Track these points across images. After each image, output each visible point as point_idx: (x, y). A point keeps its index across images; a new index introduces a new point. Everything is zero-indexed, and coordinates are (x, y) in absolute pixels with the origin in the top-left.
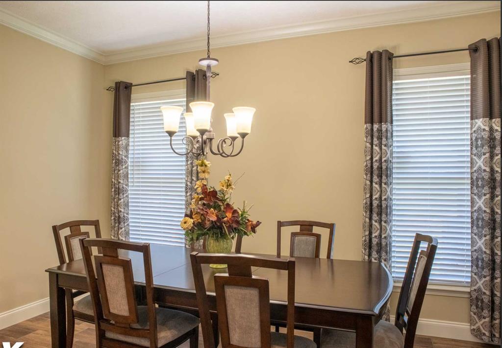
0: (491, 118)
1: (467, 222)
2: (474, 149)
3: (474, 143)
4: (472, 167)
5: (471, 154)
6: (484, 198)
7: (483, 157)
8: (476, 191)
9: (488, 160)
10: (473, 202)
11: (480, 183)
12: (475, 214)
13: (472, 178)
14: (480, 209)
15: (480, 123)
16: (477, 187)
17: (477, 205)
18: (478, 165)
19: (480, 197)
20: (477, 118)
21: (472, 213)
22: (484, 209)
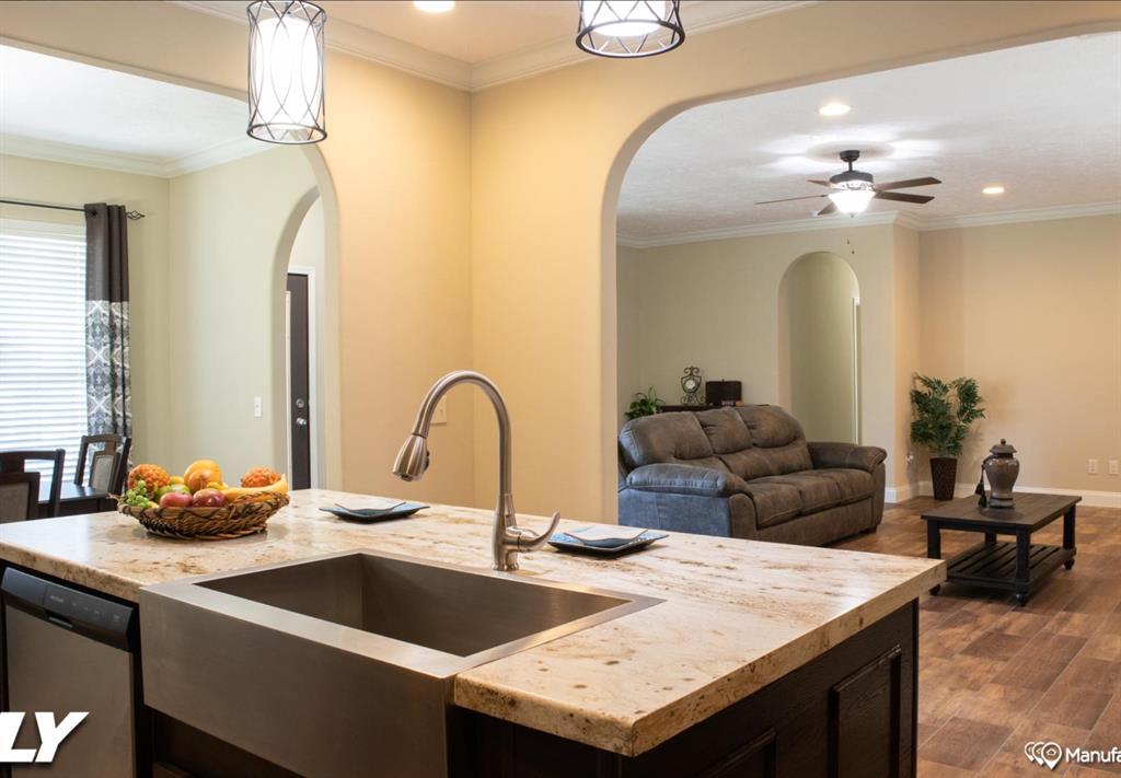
0: (111, 301)
1: (82, 417)
2: (90, 337)
3: (91, 330)
4: (87, 361)
5: (87, 343)
6: (105, 398)
7: (103, 348)
8: (93, 391)
9: (109, 351)
10: (89, 404)
11: (99, 380)
12: (93, 420)
13: (88, 374)
14: (99, 412)
15: (99, 305)
16: (96, 385)
17: (96, 408)
18: (96, 358)
19: (99, 397)
20: (94, 299)
21: (89, 418)
22: (106, 411)
